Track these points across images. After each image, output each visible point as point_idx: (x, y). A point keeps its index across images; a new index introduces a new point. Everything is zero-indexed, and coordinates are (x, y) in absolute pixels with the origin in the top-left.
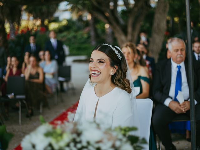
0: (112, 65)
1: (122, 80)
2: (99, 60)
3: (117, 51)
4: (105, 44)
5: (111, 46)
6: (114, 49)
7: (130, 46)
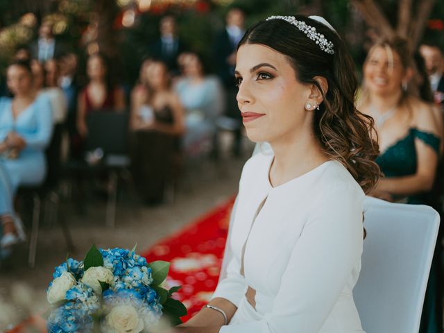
0: (305, 77)
1: (341, 121)
2: (255, 68)
3: (314, 29)
4: (273, 17)
5: (291, 19)
6: (302, 25)
7: (392, 46)
